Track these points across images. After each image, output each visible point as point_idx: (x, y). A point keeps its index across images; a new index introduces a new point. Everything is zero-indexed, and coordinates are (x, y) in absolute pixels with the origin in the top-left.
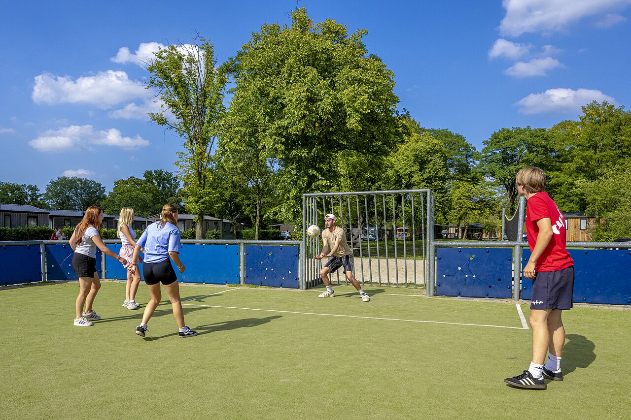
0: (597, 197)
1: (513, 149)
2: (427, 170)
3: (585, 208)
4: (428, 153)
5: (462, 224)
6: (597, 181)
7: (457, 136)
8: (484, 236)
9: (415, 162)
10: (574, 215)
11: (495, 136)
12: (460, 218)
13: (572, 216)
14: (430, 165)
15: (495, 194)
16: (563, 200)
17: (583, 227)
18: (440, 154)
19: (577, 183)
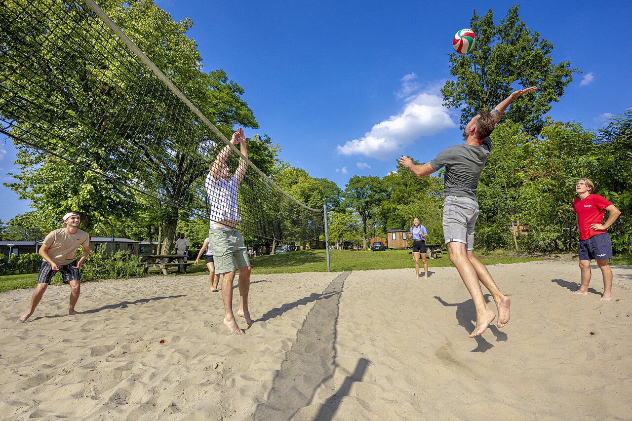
0: (410, 216)
1: (362, 188)
2: (310, 202)
3: (405, 224)
4: (310, 190)
5: (341, 241)
6: (409, 205)
7: (332, 183)
8: (354, 248)
9: (302, 195)
10: (399, 230)
11: (351, 181)
12: (339, 237)
13: (397, 231)
14: (311, 198)
15: (358, 221)
16: (392, 221)
17: (405, 238)
18: (318, 191)
19: (398, 207)
